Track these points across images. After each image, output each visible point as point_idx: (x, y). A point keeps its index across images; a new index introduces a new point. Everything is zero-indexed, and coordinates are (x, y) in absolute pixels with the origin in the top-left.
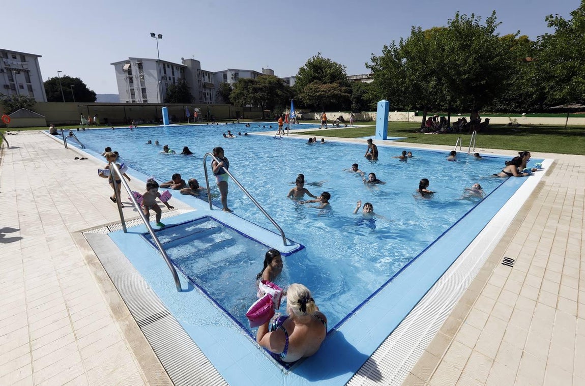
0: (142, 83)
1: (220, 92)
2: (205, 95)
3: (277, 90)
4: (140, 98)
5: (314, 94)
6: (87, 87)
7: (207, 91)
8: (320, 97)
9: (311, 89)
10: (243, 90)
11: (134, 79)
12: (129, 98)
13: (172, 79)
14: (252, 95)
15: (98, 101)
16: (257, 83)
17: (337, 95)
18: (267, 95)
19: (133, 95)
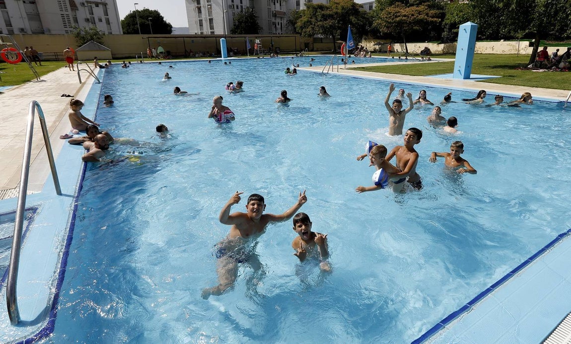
0: (210, 13)
1: (290, 20)
2: (276, 25)
3: (351, 17)
4: (207, 29)
5: (393, 19)
6: (164, 20)
7: (278, 20)
8: (400, 23)
9: (390, 13)
10: (311, 18)
11: (202, 9)
12: (197, 29)
13: (239, 7)
14: (321, 23)
15: (174, 33)
16: (327, 8)
17: (422, 20)
18: (338, 23)
19: (201, 25)
